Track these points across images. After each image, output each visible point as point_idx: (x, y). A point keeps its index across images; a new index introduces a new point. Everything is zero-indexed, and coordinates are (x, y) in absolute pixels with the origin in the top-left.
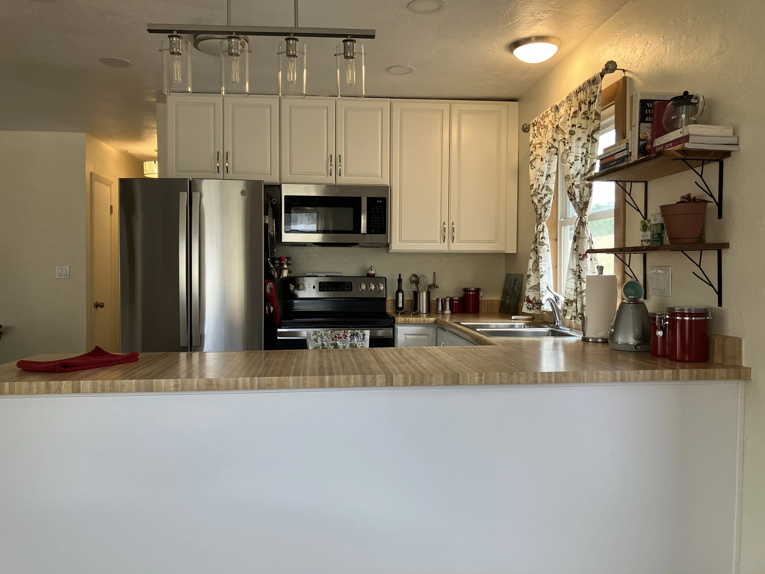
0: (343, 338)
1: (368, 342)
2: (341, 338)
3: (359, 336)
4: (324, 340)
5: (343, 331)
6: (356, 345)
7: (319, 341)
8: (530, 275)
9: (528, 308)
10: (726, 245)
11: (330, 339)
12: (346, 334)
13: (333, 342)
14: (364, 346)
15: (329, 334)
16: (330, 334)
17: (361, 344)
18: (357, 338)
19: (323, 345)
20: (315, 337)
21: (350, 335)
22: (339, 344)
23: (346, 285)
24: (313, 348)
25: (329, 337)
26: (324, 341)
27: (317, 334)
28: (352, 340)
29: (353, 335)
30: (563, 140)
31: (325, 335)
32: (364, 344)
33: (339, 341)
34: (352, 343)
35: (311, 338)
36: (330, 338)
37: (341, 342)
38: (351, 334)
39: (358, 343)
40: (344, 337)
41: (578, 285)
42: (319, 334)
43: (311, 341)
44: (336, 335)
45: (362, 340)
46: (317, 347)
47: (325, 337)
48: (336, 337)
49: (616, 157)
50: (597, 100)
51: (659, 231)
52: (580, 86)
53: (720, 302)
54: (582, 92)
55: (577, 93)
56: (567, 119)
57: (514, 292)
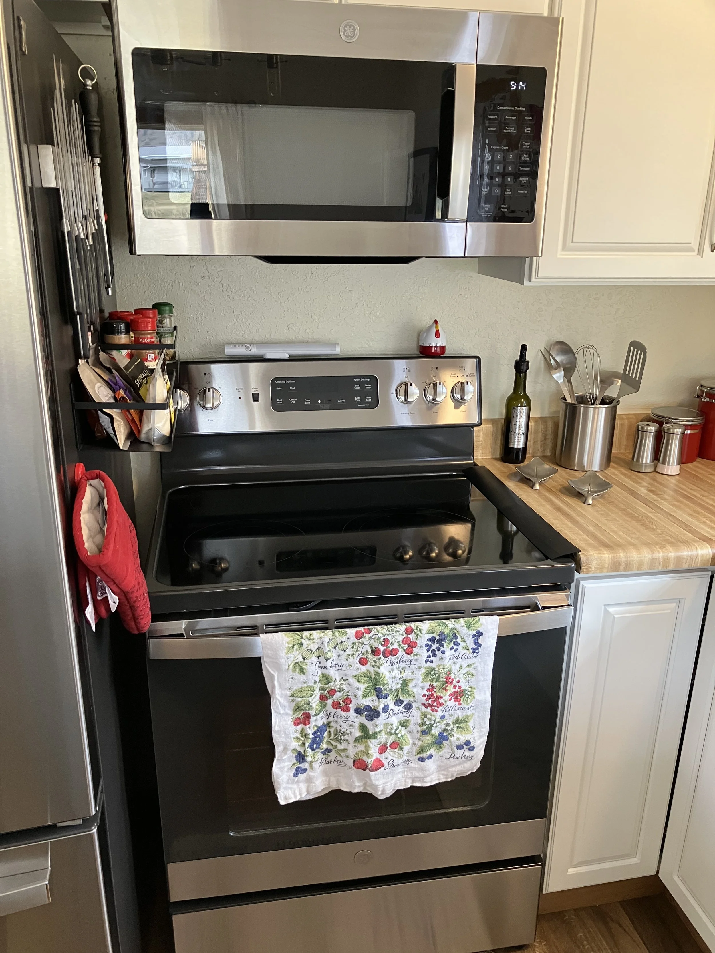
0: (401, 653)
1: (489, 656)
2: (394, 653)
3: (459, 640)
4: (328, 664)
5: (403, 628)
6: (449, 672)
7: (312, 667)
11: (353, 660)
12: (412, 637)
13: (363, 669)
14: (474, 672)
15: (349, 643)
16: (354, 644)
17: (464, 666)
18: (451, 649)
19: (327, 679)
20: (297, 656)
21: (430, 640)
22: (389, 675)
23: (357, 388)
24: (289, 693)
25: (349, 652)
26: (332, 667)
27: (304, 646)
28: (434, 655)
29: (438, 640)
31: (335, 648)
32: (476, 665)
33: (389, 663)
34: (433, 665)
35: (283, 661)
36: (353, 655)
37: (395, 666)
38: (430, 636)
39: (454, 663)
40: (406, 647)
42: (312, 645)
43: (280, 670)
44: (376, 645)
45: (470, 653)
46: (301, 690)
47: (333, 655)
48: (375, 652)
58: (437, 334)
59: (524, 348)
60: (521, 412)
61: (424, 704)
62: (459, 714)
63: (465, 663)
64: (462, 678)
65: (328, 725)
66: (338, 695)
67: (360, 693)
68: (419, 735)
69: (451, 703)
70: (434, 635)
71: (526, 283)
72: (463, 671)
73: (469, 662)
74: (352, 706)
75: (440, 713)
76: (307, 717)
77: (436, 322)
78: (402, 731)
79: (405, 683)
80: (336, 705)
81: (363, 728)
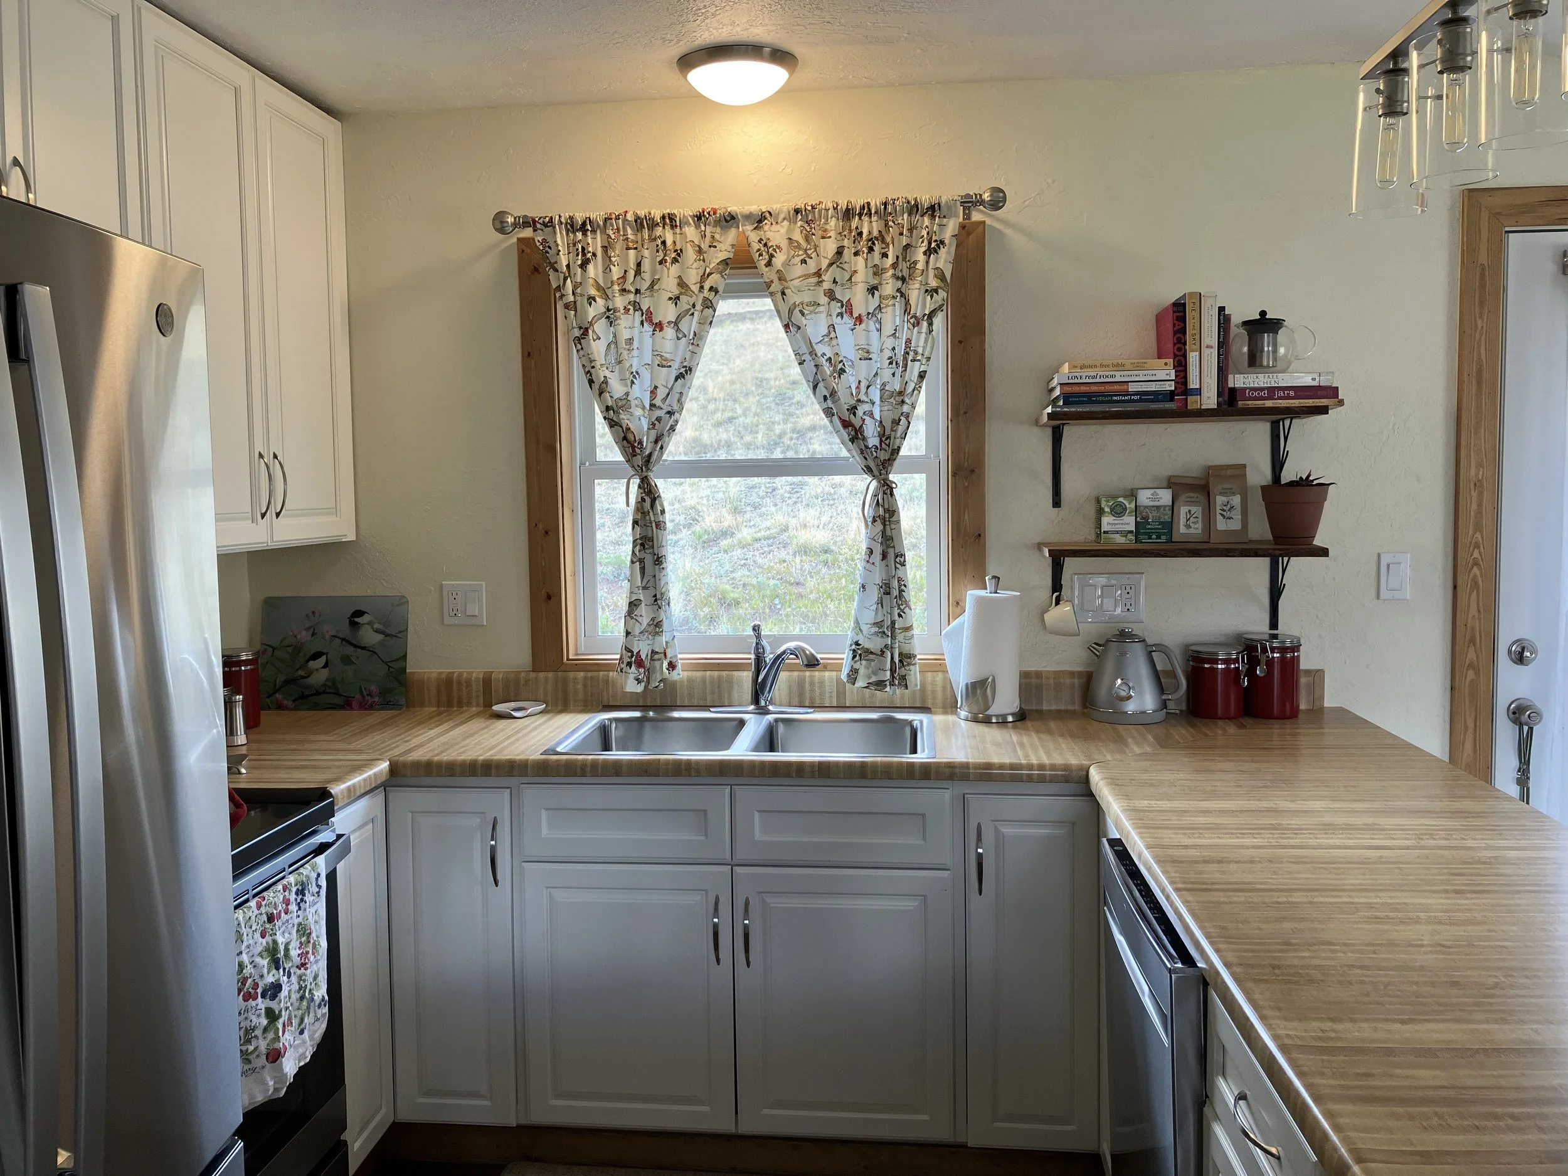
0: (283, 914)
1: (324, 898)
2: (279, 915)
3: (310, 886)
4: (242, 947)
5: (281, 887)
6: (309, 924)
8: (640, 600)
9: (637, 680)
11: (257, 935)
12: (287, 894)
13: (264, 941)
14: (319, 919)
15: (252, 918)
16: (257, 916)
17: (314, 913)
18: (308, 896)
19: (241, 967)
21: (296, 893)
22: (281, 941)
26: (244, 950)
28: (300, 908)
31: (245, 927)
32: (319, 910)
33: (279, 928)
34: (300, 919)
36: (256, 930)
37: (282, 930)
39: (309, 912)
40: (284, 905)
44: (271, 910)
45: (316, 898)
47: (244, 935)
48: (270, 919)
49: (1132, 388)
50: (943, 251)
51: (1167, 518)
52: (869, 204)
53: (1274, 624)
54: (874, 218)
55: (848, 214)
56: (797, 260)
57: (363, 648)
61: (297, 967)
62: (315, 968)
63: (314, 910)
64: (314, 927)
66: (250, 981)
67: (265, 971)
68: (298, 1004)
70: (298, 887)
72: (315, 919)
73: (315, 907)
74: (259, 991)
75: (308, 971)
79: (286, 948)
80: (247, 996)
81: (269, 1012)
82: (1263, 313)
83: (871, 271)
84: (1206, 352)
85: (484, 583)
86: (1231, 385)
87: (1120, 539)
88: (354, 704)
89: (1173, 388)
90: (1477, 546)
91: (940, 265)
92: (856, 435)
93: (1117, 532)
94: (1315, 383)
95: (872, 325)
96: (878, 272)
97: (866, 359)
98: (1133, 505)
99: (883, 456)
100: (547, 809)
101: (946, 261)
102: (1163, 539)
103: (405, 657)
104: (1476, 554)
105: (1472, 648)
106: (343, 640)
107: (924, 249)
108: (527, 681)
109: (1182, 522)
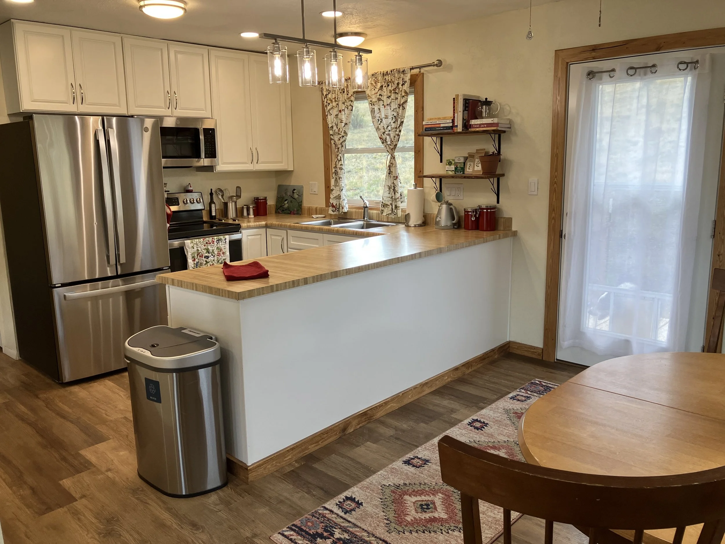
0: (212, 244)
1: (228, 245)
2: (210, 243)
3: (222, 240)
4: (198, 246)
5: (211, 238)
6: (221, 248)
7: (195, 248)
8: (334, 189)
9: (332, 211)
10: (503, 175)
11: (203, 246)
12: (213, 240)
13: (205, 247)
14: (226, 248)
15: (202, 242)
18: (221, 242)
19: (198, 250)
20: (192, 245)
21: (216, 240)
22: (210, 249)
23: (173, 200)
24: (191, 254)
25: (202, 244)
27: (193, 242)
28: (218, 244)
29: (218, 240)
30: (371, 102)
32: (226, 246)
34: (218, 246)
35: (190, 246)
37: (211, 247)
39: (222, 246)
40: (212, 242)
41: (393, 195)
42: (195, 242)
43: (189, 248)
44: (206, 241)
45: (224, 243)
46: (193, 253)
47: (199, 244)
48: (207, 243)
49: (442, 125)
50: (406, 84)
51: (462, 166)
52: (388, 71)
53: (498, 202)
54: (389, 76)
55: (384, 75)
56: (373, 89)
57: (294, 199)
58: (191, 187)
59: (211, 189)
60: (213, 205)
61: (217, 255)
62: (224, 258)
63: (224, 246)
64: (223, 249)
65: (198, 262)
66: (200, 254)
67: (205, 253)
68: (217, 263)
69: (222, 255)
71: (214, 172)
72: (224, 247)
74: (203, 256)
75: (220, 257)
76: (195, 259)
77: (190, 184)
78: (214, 262)
79: (213, 250)
80: (200, 257)
81: (206, 261)
82: (486, 99)
83: (389, 91)
84: (459, 113)
85: (317, 183)
86: (470, 124)
87: (450, 173)
88: (292, 214)
89: (451, 125)
90: (556, 177)
91: (405, 89)
92: (384, 141)
93: (450, 171)
94: (493, 122)
95: (389, 107)
96: (391, 92)
97: (386, 118)
98: (454, 162)
99: (392, 147)
100: (292, 236)
101: (407, 87)
102: (462, 173)
103: (302, 201)
104: (556, 180)
105: (554, 212)
106: (291, 196)
107: (401, 84)
108: (323, 210)
109: (468, 167)
